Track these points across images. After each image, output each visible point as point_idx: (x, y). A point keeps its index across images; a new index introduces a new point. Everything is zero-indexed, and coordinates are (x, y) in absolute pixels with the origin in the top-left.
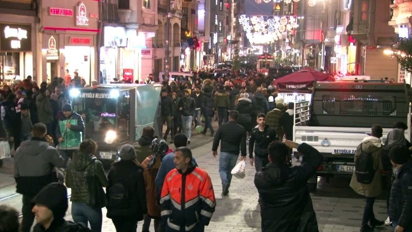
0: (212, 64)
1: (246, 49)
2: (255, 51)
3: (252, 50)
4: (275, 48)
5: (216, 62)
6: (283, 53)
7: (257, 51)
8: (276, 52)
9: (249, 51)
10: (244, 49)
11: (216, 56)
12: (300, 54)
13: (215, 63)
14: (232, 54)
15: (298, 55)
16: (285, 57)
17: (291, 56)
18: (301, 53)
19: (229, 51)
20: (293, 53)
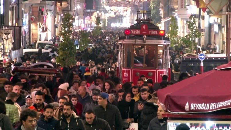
0: (7, 51)
1: (91, 14)
2: (112, 20)
3: (105, 16)
4: (162, 12)
5: (16, 46)
6: (180, 23)
7: (119, 18)
8: (163, 21)
9: (98, 19)
10: (86, 14)
11: (18, 32)
12: (220, 27)
13: (14, 49)
14: (56, 27)
15: (216, 28)
16: (186, 34)
17: (200, 30)
18: (224, 24)
19: (49, 19)
20: (205, 24)
